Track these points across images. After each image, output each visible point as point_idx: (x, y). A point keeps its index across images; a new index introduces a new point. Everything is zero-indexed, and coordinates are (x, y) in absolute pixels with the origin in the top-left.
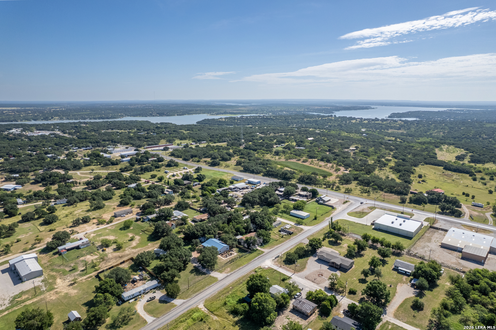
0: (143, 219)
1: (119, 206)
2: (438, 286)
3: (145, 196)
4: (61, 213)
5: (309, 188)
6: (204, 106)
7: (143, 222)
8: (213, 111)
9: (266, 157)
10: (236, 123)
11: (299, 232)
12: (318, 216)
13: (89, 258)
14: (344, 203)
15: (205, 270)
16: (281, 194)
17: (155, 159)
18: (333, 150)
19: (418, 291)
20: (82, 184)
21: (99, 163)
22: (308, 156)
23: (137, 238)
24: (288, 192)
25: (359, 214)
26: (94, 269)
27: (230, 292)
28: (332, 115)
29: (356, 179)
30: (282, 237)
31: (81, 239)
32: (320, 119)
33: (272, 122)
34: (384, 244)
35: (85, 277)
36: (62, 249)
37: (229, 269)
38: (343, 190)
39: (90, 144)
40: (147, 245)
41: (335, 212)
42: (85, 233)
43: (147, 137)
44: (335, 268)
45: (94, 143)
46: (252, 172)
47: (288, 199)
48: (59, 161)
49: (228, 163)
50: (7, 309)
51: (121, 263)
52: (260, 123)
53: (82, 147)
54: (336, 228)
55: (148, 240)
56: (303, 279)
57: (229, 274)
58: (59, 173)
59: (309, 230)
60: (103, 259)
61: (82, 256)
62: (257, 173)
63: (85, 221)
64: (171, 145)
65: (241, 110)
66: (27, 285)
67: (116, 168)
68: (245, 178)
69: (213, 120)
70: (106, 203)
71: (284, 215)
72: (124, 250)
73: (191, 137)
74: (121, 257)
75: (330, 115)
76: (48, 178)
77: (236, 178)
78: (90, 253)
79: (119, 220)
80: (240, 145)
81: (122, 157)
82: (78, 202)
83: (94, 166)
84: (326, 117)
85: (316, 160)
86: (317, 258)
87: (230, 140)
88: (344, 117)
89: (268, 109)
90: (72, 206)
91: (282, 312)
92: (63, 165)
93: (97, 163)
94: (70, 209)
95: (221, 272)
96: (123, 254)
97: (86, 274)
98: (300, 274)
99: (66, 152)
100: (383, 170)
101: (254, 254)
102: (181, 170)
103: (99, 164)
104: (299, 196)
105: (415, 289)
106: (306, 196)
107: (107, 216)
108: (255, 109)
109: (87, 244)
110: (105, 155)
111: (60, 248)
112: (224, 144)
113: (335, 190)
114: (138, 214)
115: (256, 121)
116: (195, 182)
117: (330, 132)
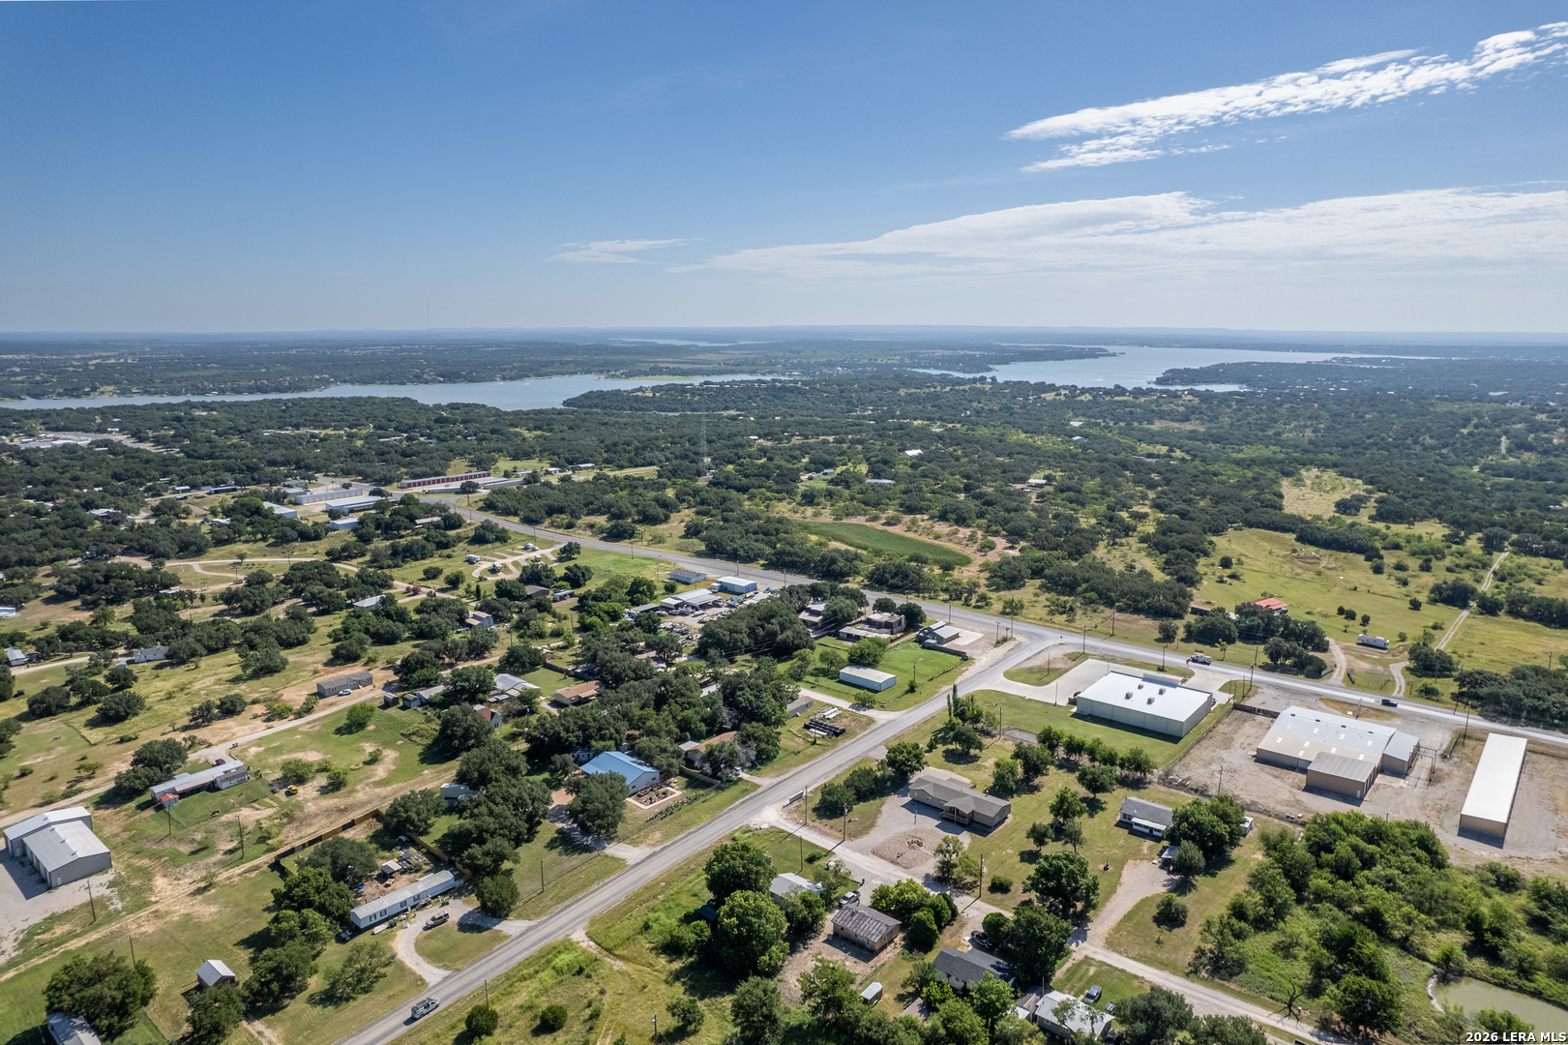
0: (404, 699)
1: (330, 663)
2: (1232, 862)
3: (407, 635)
4: (152, 689)
5: (899, 600)
6: (588, 349)
7: (404, 708)
8: (617, 366)
9: (777, 510)
10: (689, 404)
11: (864, 728)
12: (918, 681)
13: (248, 815)
14: (999, 643)
15: (589, 840)
16: (816, 619)
17: (434, 519)
18: (979, 487)
19: (1177, 877)
20: (209, 600)
21: (262, 533)
22: (901, 505)
23: (390, 755)
24: (835, 613)
25: (1038, 676)
26: (264, 847)
27: (661, 897)
28: (985, 378)
29: (1036, 573)
30: (814, 743)
31: (219, 762)
32: (948, 389)
33: (801, 401)
34: (1098, 757)
35: (238, 870)
36: (164, 793)
37: (658, 835)
38: (998, 606)
39: (228, 476)
40: (419, 773)
41: (971, 671)
42: (230, 744)
43: (409, 452)
44: (958, 823)
45: (241, 471)
46: (733, 556)
47: (837, 635)
48: (131, 529)
49: (661, 528)
50: (12, 964)
51: (345, 828)
52: (761, 403)
53: (204, 484)
54: (969, 714)
55: (422, 761)
56: (867, 855)
57: (657, 849)
58: (135, 566)
59: (890, 722)
60: (289, 817)
61: (227, 811)
62: (748, 559)
63: (230, 709)
64: (484, 476)
65: (704, 362)
66: (68, 897)
67: (313, 550)
68: (711, 575)
69: (617, 393)
70: (291, 656)
71: (823, 681)
72: (353, 791)
73: (545, 450)
74: (343, 811)
75: (978, 376)
76: (98, 582)
77: (684, 577)
78: (251, 801)
79: (331, 705)
80: (699, 474)
81: (334, 514)
82: (201, 656)
83: (246, 545)
84: (965, 384)
85: (926, 517)
86: (908, 799)
87: (668, 460)
88: (1020, 382)
89: (789, 359)
90: (183, 668)
91: (804, 944)
92: (145, 541)
93: (254, 534)
94: (177, 676)
95: (635, 843)
96: (350, 800)
97: (242, 860)
98: (857, 842)
99: (155, 502)
100: (1122, 545)
101: (733, 791)
102: (518, 555)
103: (259, 536)
104: (867, 627)
105: (1169, 873)
106: (888, 625)
107: (295, 695)
108: (750, 357)
109: (239, 777)
110: (279, 510)
111: (157, 789)
112: (648, 472)
113: (976, 607)
114: (388, 686)
115: (750, 398)
116: (561, 587)
117: (973, 430)
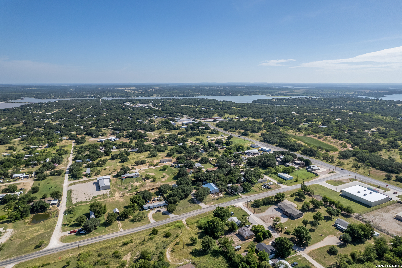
1: (166, 156)
3: (185, 152)
4: (132, 157)
7: (175, 167)
11: (277, 188)
13: (136, 184)
14: (330, 173)
15: (197, 201)
16: (281, 160)
17: (204, 127)
20: (151, 141)
23: (167, 176)
24: (285, 159)
25: (336, 183)
26: (136, 190)
27: (205, 216)
30: (261, 190)
31: (136, 173)
35: (129, 194)
36: (123, 177)
37: (212, 203)
38: (336, 163)
40: (171, 181)
42: (139, 170)
45: (169, 114)
47: (284, 165)
51: (151, 189)
53: (160, 116)
54: (306, 189)
55: (173, 179)
56: (258, 218)
57: (210, 206)
59: (285, 188)
60: (142, 185)
61: (132, 182)
63: (143, 162)
67: (176, 132)
69: (266, 100)
70: (159, 154)
72: (157, 183)
73: (238, 113)
74: (152, 186)
76: (133, 135)
77: (254, 146)
78: (137, 181)
79: (162, 165)
80: (273, 121)
81: (183, 124)
82: (143, 152)
83: (163, 130)
85: (331, 137)
86: (277, 207)
90: (140, 153)
91: (230, 234)
93: (165, 127)
94: (137, 155)
95: (206, 204)
96: (155, 184)
97: (131, 192)
101: (235, 197)
102: (219, 137)
103: (166, 128)
104: (293, 164)
106: (299, 164)
107: (155, 162)
109: (137, 176)
110: (172, 123)
111: (122, 176)
113: (330, 163)
114: (174, 162)
